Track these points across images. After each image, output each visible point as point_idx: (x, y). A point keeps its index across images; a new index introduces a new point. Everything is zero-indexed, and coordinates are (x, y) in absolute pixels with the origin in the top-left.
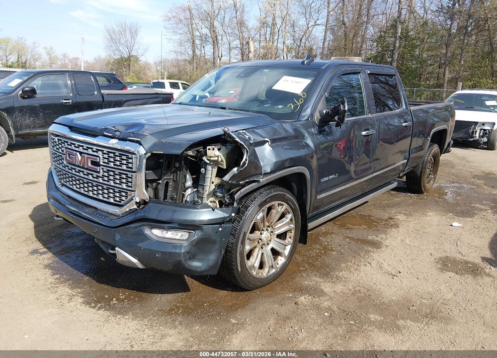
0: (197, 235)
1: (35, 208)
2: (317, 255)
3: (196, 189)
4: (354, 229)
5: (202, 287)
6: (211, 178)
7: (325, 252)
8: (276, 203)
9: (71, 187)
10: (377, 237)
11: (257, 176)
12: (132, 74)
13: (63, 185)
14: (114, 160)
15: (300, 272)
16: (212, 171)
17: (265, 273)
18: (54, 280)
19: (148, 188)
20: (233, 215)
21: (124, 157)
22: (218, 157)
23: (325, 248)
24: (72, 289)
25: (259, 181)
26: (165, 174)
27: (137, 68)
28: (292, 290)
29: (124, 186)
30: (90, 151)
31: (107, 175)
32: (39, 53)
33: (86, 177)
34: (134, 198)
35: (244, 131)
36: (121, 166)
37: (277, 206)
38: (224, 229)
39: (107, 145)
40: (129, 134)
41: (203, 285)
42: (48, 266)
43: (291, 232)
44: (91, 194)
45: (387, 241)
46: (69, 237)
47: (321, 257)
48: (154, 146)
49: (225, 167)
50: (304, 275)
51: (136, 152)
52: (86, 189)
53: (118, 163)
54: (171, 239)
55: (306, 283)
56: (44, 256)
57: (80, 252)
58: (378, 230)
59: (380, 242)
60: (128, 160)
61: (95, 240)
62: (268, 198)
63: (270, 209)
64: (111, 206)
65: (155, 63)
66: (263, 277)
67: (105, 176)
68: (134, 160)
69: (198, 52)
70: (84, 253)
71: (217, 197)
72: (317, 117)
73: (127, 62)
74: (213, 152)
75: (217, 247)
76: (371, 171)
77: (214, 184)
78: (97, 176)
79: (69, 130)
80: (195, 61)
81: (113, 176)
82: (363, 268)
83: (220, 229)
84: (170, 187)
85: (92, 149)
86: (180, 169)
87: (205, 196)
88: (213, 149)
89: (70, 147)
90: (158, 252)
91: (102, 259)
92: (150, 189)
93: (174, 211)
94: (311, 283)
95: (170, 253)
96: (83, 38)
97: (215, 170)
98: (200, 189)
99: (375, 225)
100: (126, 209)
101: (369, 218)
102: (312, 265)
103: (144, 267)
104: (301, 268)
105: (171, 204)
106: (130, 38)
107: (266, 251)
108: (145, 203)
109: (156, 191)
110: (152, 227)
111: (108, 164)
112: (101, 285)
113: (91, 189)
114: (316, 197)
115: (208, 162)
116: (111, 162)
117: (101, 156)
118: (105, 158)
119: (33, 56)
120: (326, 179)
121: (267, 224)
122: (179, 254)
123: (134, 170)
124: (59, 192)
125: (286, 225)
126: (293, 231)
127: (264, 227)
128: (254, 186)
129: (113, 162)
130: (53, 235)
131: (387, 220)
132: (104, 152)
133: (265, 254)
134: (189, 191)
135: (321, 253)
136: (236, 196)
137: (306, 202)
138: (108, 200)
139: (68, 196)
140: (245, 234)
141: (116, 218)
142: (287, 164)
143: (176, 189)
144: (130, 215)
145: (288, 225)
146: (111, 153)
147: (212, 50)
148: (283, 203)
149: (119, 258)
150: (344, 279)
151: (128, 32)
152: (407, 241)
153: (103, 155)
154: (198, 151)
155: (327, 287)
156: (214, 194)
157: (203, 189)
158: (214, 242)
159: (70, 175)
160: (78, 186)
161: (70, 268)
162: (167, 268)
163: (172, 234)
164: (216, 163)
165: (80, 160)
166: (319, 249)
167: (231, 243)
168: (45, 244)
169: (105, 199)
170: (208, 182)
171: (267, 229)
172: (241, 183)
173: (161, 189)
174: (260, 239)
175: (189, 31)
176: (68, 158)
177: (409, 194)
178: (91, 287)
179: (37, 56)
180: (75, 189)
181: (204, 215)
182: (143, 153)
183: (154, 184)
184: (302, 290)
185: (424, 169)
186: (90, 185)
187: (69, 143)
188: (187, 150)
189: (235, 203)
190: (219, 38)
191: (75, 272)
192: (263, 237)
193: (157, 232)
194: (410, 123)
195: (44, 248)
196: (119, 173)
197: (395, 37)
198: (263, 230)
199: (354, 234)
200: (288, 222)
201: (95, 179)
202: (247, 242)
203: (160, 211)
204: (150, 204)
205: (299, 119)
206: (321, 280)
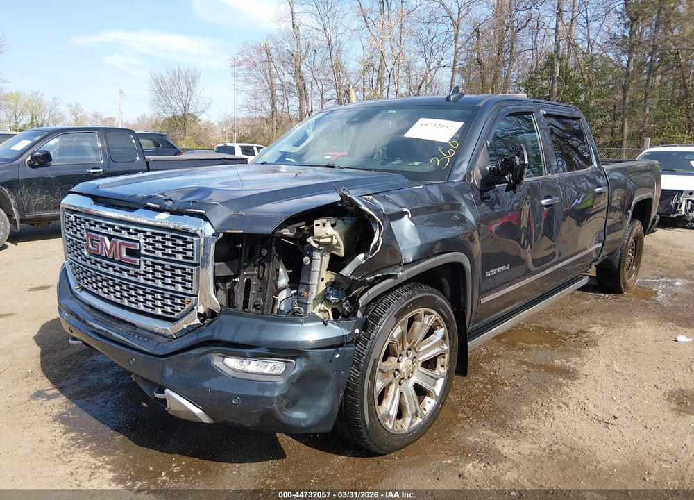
0: (298, 366)
1: (43, 325)
2: (481, 392)
3: (295, 291)
4: (530, 349)
5: (306, 451)
6: (320, 272)
7: (493, 387)
8: (422, 310)
9: (95, 291)
10: (568, 361)
11: (393, 268)
12: (188, 137)
13: (83, 289)
14: (163, 246)
15: (459, 421)
16: (322, 260)
17: (406, 425)
18: (67, 442)
19: (217, 290)
20: (357, 331)
21: (178, 241)
22: (331, 237)
23: (492, 380)
24: (95, 456)
25: (396, 276)
26: (245, 268)
27: (195, 129)
28: (450, 453)
29: (180, 288)
30: (125, 234)
31: (151, 271)
32: (61, 111)
33: (118, 274)
34: (195, 308)
35: (371, 197)
36: (174, 256)
37: (423, 315)
38: (343, 354)
39: (152, 223)
40: (188, 204)
41: (306, 447)
42: (58, 418)
43: (444, 357)
44: (126, 302)
45: (585, 367)
46: (93, 370)
47: (488, 395)
48: (229, 220)
49: (342, 254)
50: (467, 426)
51: (199, 232)
52: (118, 295)
53: (169, 251)
54: (255, 373)
55: (472, 439)
56: (53, 401)
57: (110, 393)
58: (568, 350)
59: (574, 370)
60: (186, 246)
61: (132, 376)
62: (409, 304)
63: (411, 320)
64: (158, 321)
65: (220, 123)
66: (403, 432)
67: (149, 273)
68: (195, 245)
69: (279, 107)
70: (116, 396)
71: (329, 302)
72: (477, 176)
73: (181, 121)
74: (324, 229)
75: (331, 384)
76: (554, 260)
77: (325, 282)
78: (135, 273)
79: (93, 202)
80: (275, 119)
81: (161, 272)
82: (556, 412)
83: (337, 356)
84: (252, 287)
85: (128, 229)
86: (268, 258)
87: (311, 301)
88: (324, 225)
89: (93, 228)
90: (234, 396)
91: (144, 404)
92: (221, 292)
93: (262, 328)
94: (479, 440)
95: (257, 398)
96: (120, 90)
97: (326, 259)
98: (302, 290)
99: (561, 343)
100: (183, 325)
101: (550, 332)
102: (475, 409)
103: (212, 421)
104: (460, 415)
105: (255, 316)
106: (185, 89)
107: (407, 388)
108: (212, 314)
109: (230, 295)
110: (226, 355)
111: (154, 252)
112: (142, 449)
113: (125, 294)
114: (479, 299)
115: (316, 246)
116: (158, 249)
117: (142, 241)
118: (148, 244)
119: (52, 116)
120: (493, 272)
121: (407, 345)
122: (270, 399)
123: (195, 261)
124: (76, 300)
125: (436, 345)
126: (446, 356)
127: (403, 350)
128: (388, 283)
129: (161, 250)
130: (68, 366)
131: (577, 335)
132: (148, 234)
133: (405, 393)
134: (283, 295)
135: (487, 389)
136: (362, 301)
137: (465, 308)
138: (153, 312)
139: (91, 306)
140: (376, 361)
141: (165, 340)
142: (437, 249)
143: (262, 291)
144: (189, 334)
145: (439, 346)
146: (158, 234)
147: (298, 103)
148: (432, 311)
149: (171, 407)
150: (530, 431)
151: (183, 82)
152: (616, 367)
153: (145, 239)
154: (298, 230)
155: (505, 446)
156: (324, 297)
157: (308, 291)
158: (327, 378)
159: (94, 272)
160: (106, 290)
161: (94, 422)
162: (250, 421)
163: (258, 365)
164: (328, 247)
165: (108, 248)
166: (482, 382)
167: (354, 379)
168: (56, 382)
169: (149, 310)
170: (315, 279)
171: (407, 353)
172: (368, 279)
173: (239, 291)
174: (397, 370)
175: (266, 78)
176: (90, 246)
177: (602, 295)
178: (126, 452)
179: (57, 116)
180: (101, 294)
181: (310, 334)
182: (211, 234)
183: (228, 284)
184: (468, 452)
185: (623, 256)
186: (124, 287)
187: (92, 222)
188: (280, 227)
189: (359, 312)
190: (308, 86)
191: (102, 427)
192: (401, 366)
193: (232, 363)
194: (605, 188)
195: (55, 388)
196: (171, 266)
197: (553, 79)
198: (401, 355)
199: (530, 357)
200: (439, 342)
201: (133, 278)
202: (378, 375)
203: (238, 327)
204: (221, 316)
205: (450, 180)
206: (495, 434)
